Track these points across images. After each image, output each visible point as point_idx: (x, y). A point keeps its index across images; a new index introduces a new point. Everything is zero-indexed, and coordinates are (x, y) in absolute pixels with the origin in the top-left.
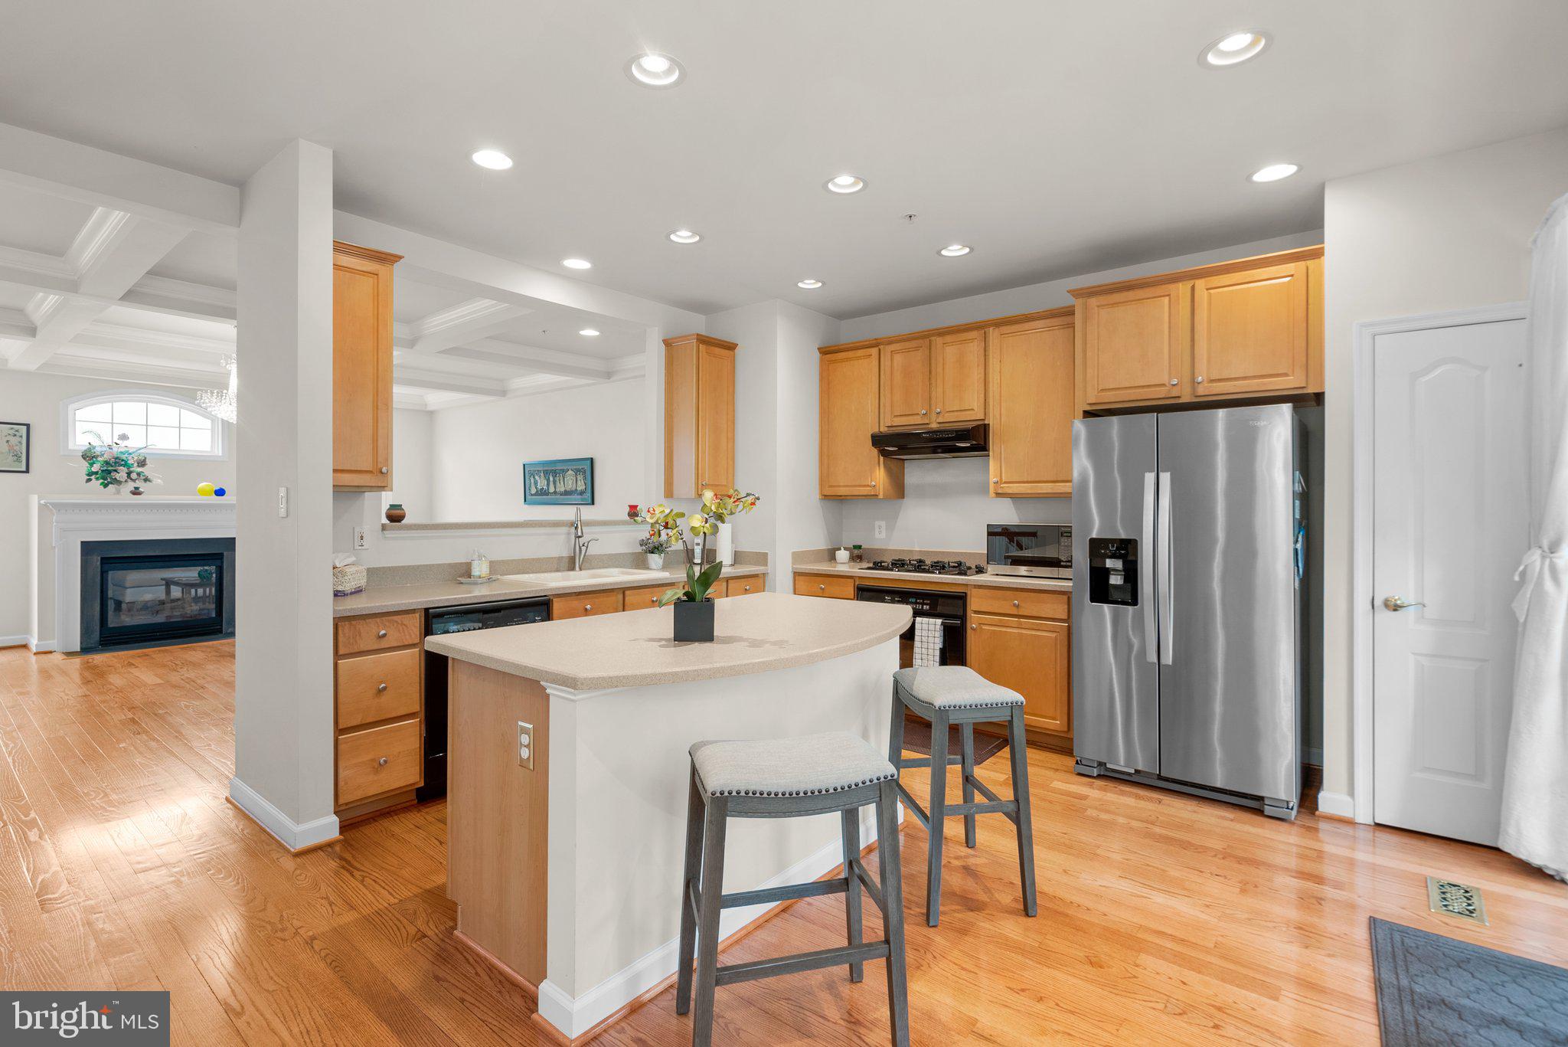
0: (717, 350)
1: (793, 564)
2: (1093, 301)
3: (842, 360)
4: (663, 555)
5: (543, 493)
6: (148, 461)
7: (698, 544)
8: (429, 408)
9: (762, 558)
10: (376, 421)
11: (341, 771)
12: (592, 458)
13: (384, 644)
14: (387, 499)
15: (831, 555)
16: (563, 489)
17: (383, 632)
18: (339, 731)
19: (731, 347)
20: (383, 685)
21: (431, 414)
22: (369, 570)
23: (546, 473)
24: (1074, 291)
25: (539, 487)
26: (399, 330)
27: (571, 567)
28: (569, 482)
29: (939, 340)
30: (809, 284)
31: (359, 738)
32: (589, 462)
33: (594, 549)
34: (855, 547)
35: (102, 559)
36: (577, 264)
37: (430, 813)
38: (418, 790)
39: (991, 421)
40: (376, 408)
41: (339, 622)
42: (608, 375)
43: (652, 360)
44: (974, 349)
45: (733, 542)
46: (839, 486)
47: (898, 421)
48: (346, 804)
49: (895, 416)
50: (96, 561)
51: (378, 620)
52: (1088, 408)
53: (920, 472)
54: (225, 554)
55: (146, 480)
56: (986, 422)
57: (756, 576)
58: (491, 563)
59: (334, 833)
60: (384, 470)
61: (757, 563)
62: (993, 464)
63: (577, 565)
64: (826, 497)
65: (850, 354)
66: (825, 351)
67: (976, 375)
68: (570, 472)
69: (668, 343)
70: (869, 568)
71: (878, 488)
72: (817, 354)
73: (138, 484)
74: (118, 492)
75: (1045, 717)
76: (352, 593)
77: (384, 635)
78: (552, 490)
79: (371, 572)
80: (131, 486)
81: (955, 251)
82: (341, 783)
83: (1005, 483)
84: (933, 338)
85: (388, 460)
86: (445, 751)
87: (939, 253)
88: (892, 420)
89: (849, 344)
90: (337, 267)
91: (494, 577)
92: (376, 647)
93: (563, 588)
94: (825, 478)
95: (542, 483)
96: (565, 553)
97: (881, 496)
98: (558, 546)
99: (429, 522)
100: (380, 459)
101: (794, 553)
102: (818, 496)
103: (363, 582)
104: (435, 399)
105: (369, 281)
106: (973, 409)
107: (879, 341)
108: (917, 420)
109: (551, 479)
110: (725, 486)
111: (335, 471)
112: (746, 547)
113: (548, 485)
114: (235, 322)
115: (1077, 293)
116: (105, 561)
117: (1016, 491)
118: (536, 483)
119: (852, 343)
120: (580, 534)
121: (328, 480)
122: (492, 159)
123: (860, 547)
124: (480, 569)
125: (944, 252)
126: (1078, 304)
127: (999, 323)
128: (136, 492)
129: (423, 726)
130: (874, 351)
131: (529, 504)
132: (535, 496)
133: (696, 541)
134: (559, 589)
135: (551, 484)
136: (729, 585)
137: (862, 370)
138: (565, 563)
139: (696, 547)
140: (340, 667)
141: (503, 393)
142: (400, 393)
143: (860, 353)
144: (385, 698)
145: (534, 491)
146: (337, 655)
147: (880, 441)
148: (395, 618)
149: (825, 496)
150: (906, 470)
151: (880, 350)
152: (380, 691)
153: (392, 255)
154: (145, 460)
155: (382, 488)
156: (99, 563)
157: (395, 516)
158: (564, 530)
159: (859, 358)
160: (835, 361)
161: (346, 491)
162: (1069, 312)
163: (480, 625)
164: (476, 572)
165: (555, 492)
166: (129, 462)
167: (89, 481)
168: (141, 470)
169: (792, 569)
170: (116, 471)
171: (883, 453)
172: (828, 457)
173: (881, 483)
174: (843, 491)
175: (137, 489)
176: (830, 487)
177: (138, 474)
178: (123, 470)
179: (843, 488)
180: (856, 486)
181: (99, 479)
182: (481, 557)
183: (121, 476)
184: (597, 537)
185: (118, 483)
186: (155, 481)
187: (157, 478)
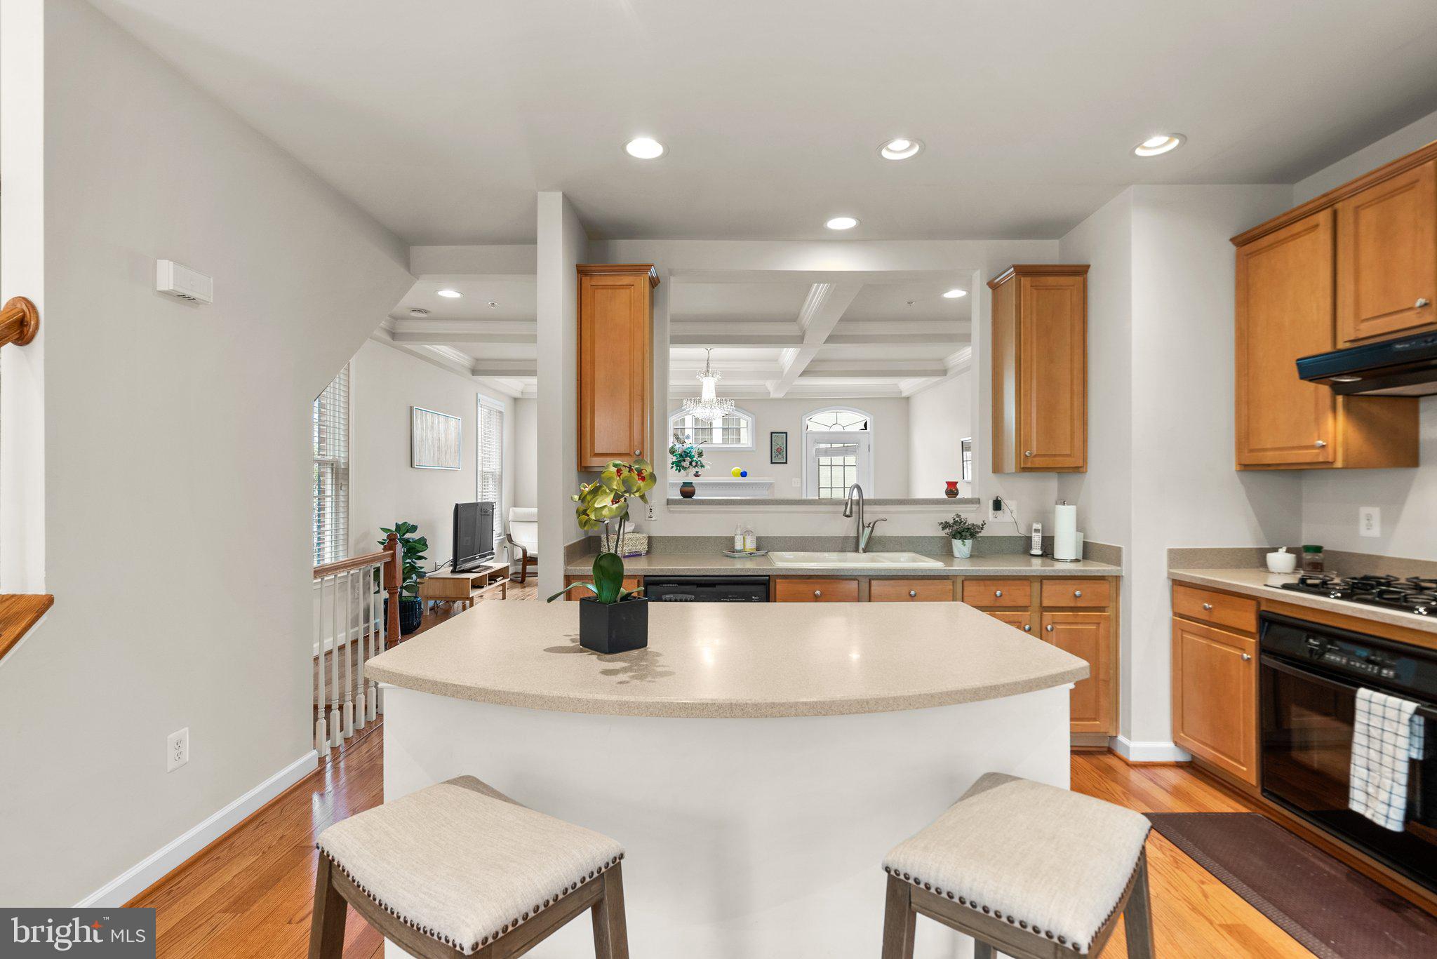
0: (1051, 280)
1: (1170, 566)
3: (1271, 247)
4: (975, 542)
6: (704, 453)
7: (1037, 531)
9: (1114, 555)
10: (632, 411)
15: (1258, 559)
19: (1082, 270)
27: (857, 548)
30: (1157, 145)
33: (880, 531)
34: (1308, 549)
36: (842, 223)
40: (631, 398)
45: (1076, 530)
46: (1266, 450)
47: (1367, 329)
55: (702, 466)
57: (1102, 578)
60: (638, 452)
61: (1109, 562)
63: (861, 547)
64: (1250, 467)
65: (1283, 234)
66: (1242, 241)
69: (993, 286)
70: (1285, 587)
71: (1330, 450)
72: (1232, 248)
73: (697, 469)
74: (687, 475)
80: (693, 471)
89: (1278, 218)
94: (1244, 438)
97: (1339, 464)
100: (636, 443)
101: (1170, 551)
102: (1233, 466)
105: (628, 292)
107: (1331, 196)
110: (1074, 455)
119: (1285, 215)
120: (848, 513)
123: (1318, 549)
124: (744, 544)
128: (697, 475)
130: (1324, 218)
133: (1035, 524)
134: (783, 569)
136: (1044, 587)
137: (1302, 255)
138: (852, 544)
139: (1034, 534)
141: (944, 372)
143: (1298, 227)
149: (1245, 465)
150: (1421, 419)
151: (1335, 211)
154: (702, 452)
159: (1295, 236)
160: (1259, 253)
163: (693, 597)
164: (738, 546)
166: (693, 454)
167: (672, 467)
168: (699, 459)
169: (1169, 573)
170: (684, 461)
171: (1337, 389)
172: (1248, 403)
173: (1340, 438)
174: (1270, 458)
175: (697, 472)
176: (1252, 451)
177: (697, 462)
178: (688, 459)
179: (1270, 454)
180: (1293, 448)
181: (677, 466)
182: (747, 532)
183: (686, 464)
184: (884, 516)
185: (685, 468)
186: (707, 467)
187: (709, 464)
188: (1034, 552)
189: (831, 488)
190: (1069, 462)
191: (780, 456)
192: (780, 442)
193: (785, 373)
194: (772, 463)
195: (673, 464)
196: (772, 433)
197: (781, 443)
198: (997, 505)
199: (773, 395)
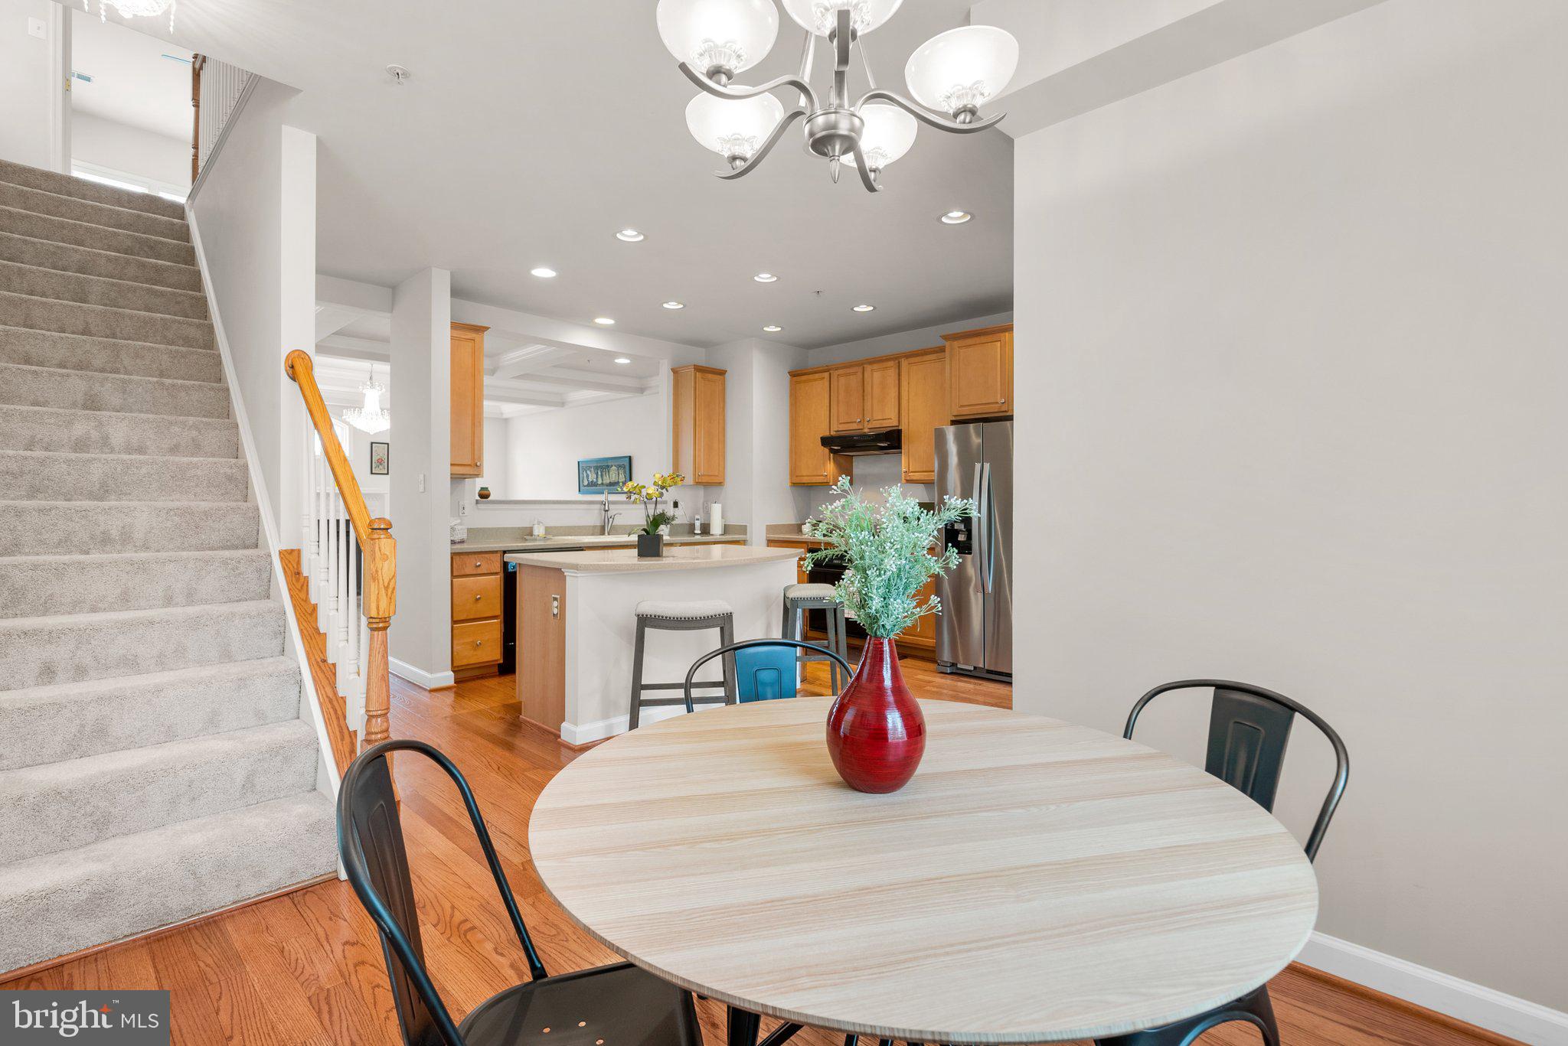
0: (710, 376)
1: (767, 534)
2: (956, 344)
3: (805, 381)
4: (669, 526)
5: (592, 484)
7: (698, 519)
8: (505, 416)
9: (743, 529)
10: (473, 433)
11: (454, 646)
12: (630, 457)
13: (479, 571)
14: (480, 483)
15: (799, 528)
16: (608, 482)
17: (478, 564)
18: (454, 622)
19: (722, 373)
20: (479, 596)
21: (506, 421)
22: (468, 530)
23: (597, 468)
24: (944, 336)
25: (590, 480)
26: (486, 363)
27: (603, 533)
28: (613, 475)
29: (868, 368)
30: (772, 328)
31: (465, 627)
32: (627, 459)
33: (618, 521)
36: (607, 321)
37: (507, 679)
38: (499, 665)
39: (903, 427)
40: (473, 424)
41: (454, 555)
42: (642, 390)
43: (663, 382)
44: (892, 373)
45: (722, 518)
46: (803, 476)
47: (842, 427)
48: (458, 667)
49: (841, 423)
51: (476, 556)
52: (954, 419)
53: (862, 465)
56: (900, 428)
57: (738, 541)
58: (546, 528)
59: (451, 682)
60: (478, 464)
61: (740, 533)
62: (904, 458)
63: (606, 532)
64: (794, 485)
65: (811, 377)
66: (794, 374)
67: (893, 393)
68: (614, 467)
69: (675, 371)
71: (826, 476)
72: (789, 377)
75: (926, 638)
76: (459, 542)
77: (480, 565)
78: (600, 482)
79: (469, 530)
81: (863, 308)
82: (455, 653)
83: (912, 472)
84: (865, 366)
85: (480, 458)
86: (515, 642)
87: (852, 309)
88: (836, 428)
89: (812, 369)
90: (452, 338)
91: (548, 537)
92: (475, 573)
93: (593, 543)
94: (794, 469)
95: (592, 477)
96: (599, 523)
97: (831, 483)
98: (593, 518)
99: (503, 499)
100: (476, 457)
101: (767, 526)
102: (788, 484)
103: (465, 536)
104: (508, 409)
105: (470, 344)
106: (891, 419)
107: (832, 367)
108: (854, 426)
109: (599, 473)
110: (717, 476)
111: (452, 465)
112: (733, 521)
113: (597, 477)
114: (389, 364)
115: (946, 338)
117: (918, 478)
118: (588, 476)
120: (607, 508)
121: (447, 470)
122: (543, 273)
124: (539, 531)
125: (856, 309)
126: (947, 344)
127: (909, 355)
129: (502, 625)
130: (826, 375)
131: (583, 493)
132: (590, 487)
133: (697, 517)
134: (589, 543)
135: (599, 476)
137: (818, 388)
138: (598, 530)
139: (696, 521)
140: (454, 583)
141: (563, 404)
142: (488, 405)
143: (817, 376)
144: (480, 605)
145: (586, 483)
146: (453, 576)
147: (826, 441)
148: (486, 555)
149: (794, 483)
150: (854, 464)
151: (830, 374)
152: (477, 600)
153: (484, 327)
155: (477, 476)
157: (484, 495)
158: (598, 506)
159: (815, 380)
160: (799, 382)
161: (457, 478)
162: (942, 350)
164: (536, 533)
165: (602, 484)
169: (767, 537)
171: (832, 451)
172: (796, 454)
173: (831, 473)
174: (805, 480)
176: (797, 476)
179: (806, 478)
180: (814, 476)
182: (539, 523)
184: (621, 512)
188: (696, 532)
190: (716, 480)
196: (372, 443)
198: (676, 505)
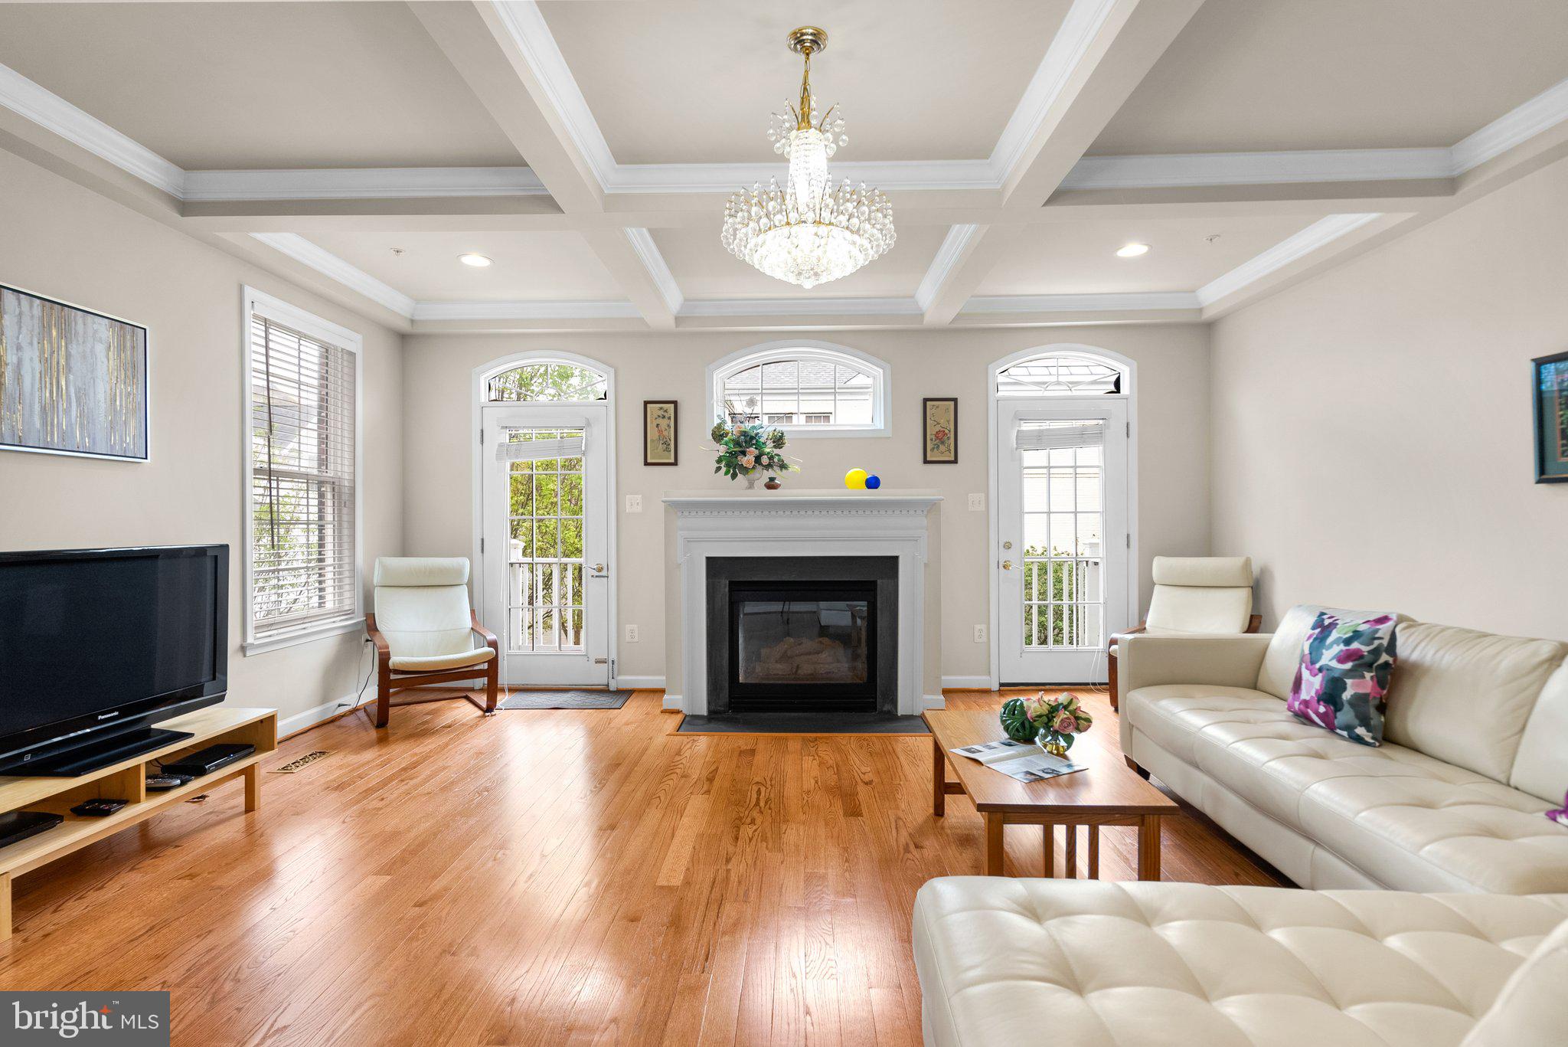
6: (786, 437)
35: (731, 583)
50: (724, 584)
54: (879, 582)
55: (783, 466)
73: (770, 473)
74: (751, 486)
80: (764, 475)
116: (735, 586)
128: (771, 485)
154: (781, 437)
156: (727, 590)
166: (762, 440)
167: (718, 469)
168: (776, 451)
170: (744, 453)
175: (772, 479)
177: (771, 458)
178: (753, 451)
181: (728, 465)
183: (748, 460)
185: (745, 470)
186: (794, 468)
187: (797, 463)
189: (1049, 513)
191: (942, 448)
192: (941, 416)
193: (1008, 194)
194: (926, 461)
195: (719, 461)
196: (926, 400)
197: (944, 419)
199: (932, 318)
